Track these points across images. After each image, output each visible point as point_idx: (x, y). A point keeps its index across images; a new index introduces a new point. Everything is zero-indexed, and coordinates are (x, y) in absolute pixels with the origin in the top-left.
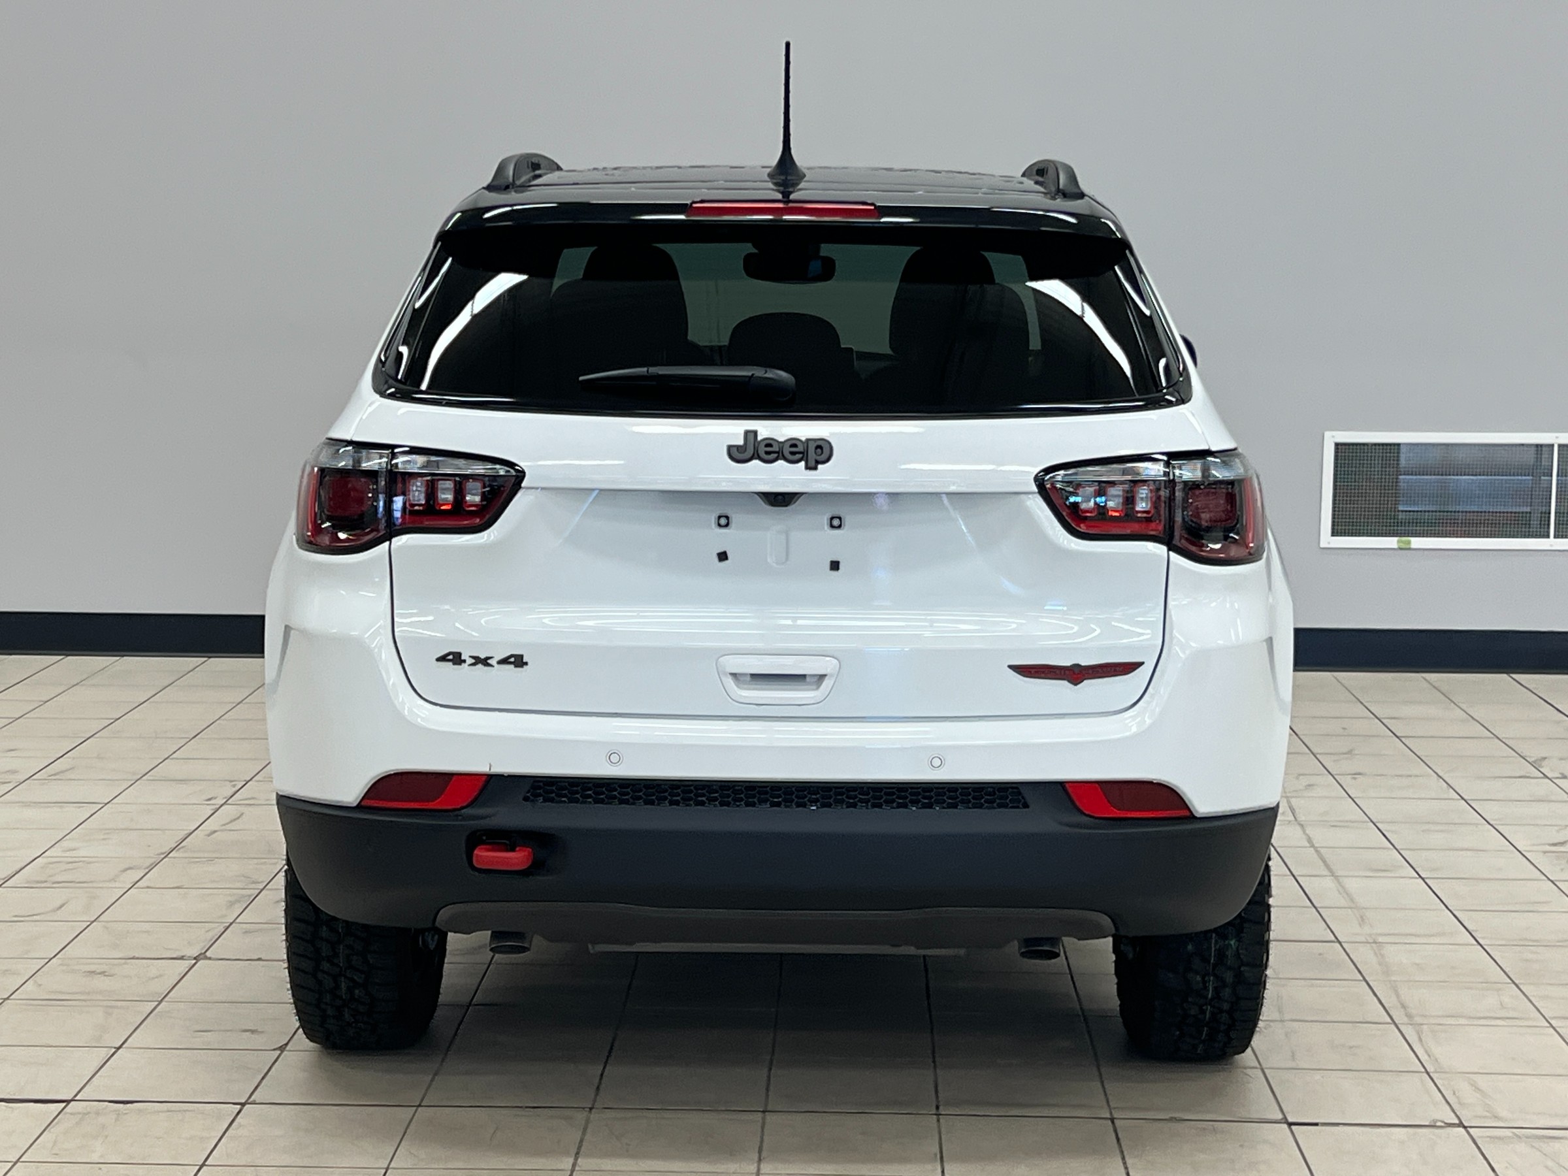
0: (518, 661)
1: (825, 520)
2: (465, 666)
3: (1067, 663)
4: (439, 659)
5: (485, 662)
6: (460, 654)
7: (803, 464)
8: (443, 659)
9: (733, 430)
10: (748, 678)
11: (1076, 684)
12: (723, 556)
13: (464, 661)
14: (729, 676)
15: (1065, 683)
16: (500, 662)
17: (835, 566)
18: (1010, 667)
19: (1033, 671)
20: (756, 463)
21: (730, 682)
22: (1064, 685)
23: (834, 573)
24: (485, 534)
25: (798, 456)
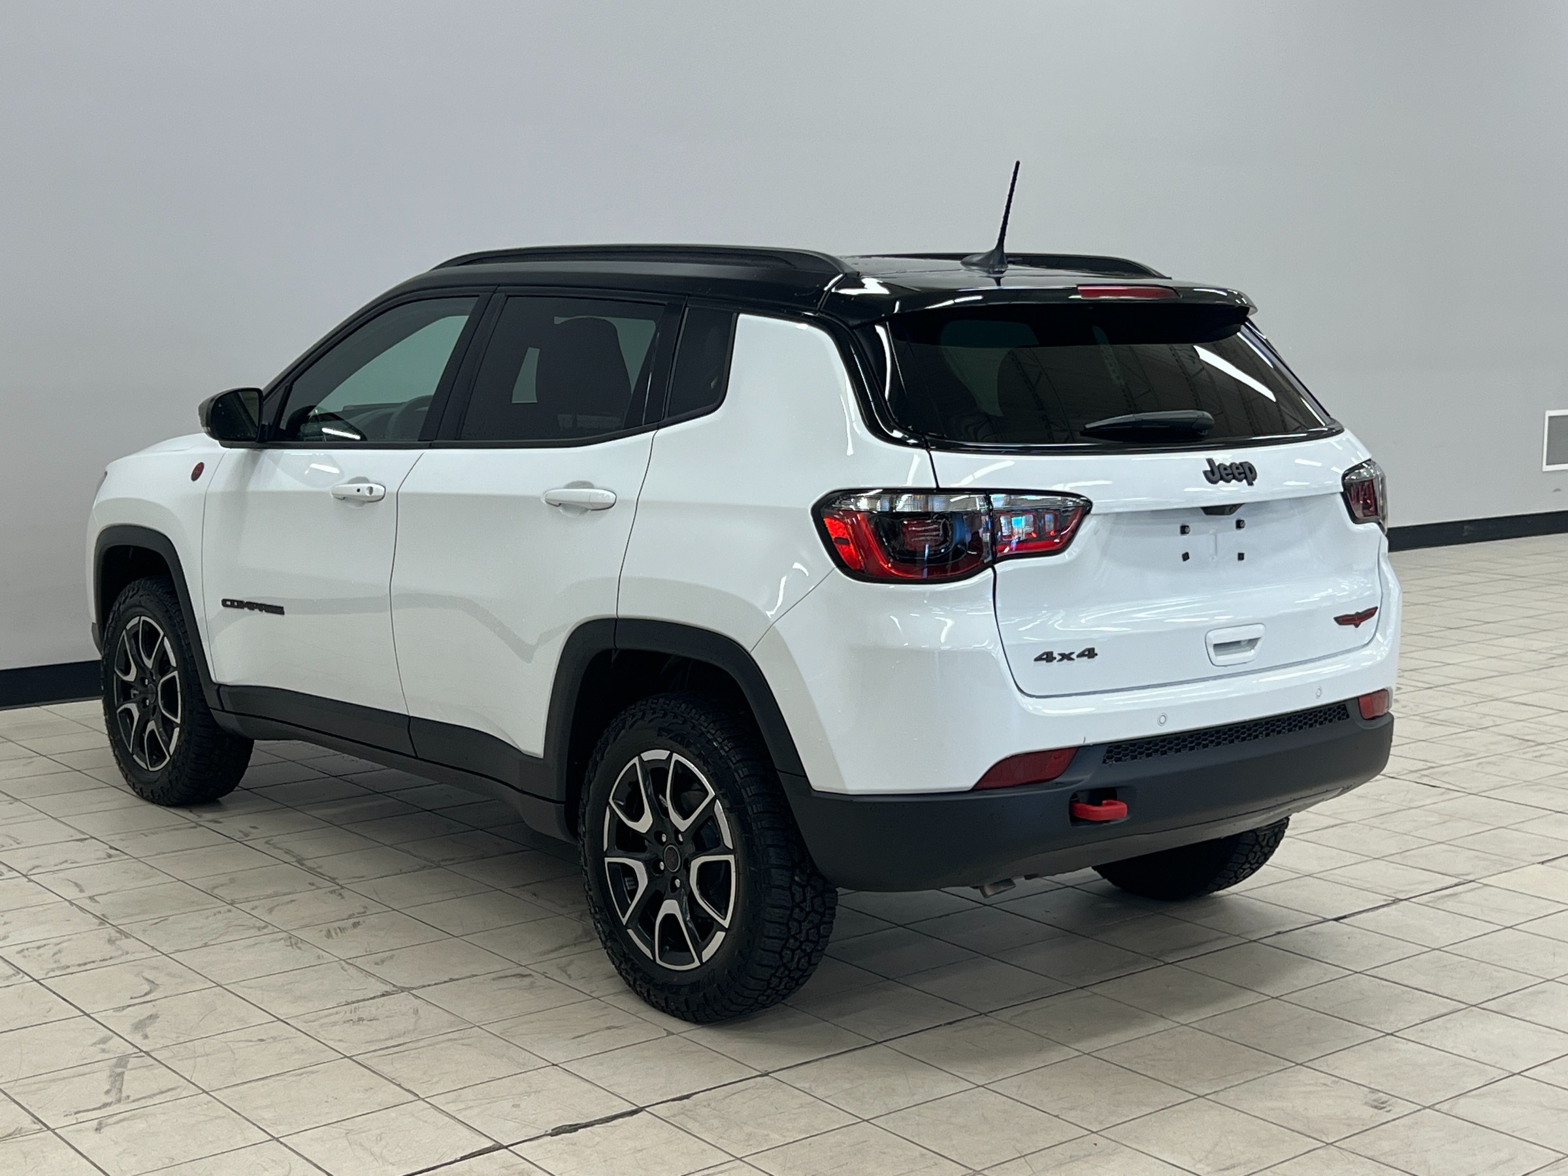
0: (1090, 653)
1: (1234, 525)
2: (1055, 661)
3: (1354, 611)
4: (1036, 660)
5: (1066, 657)
6: (1052, 653)
7: (1245, 481)
8: (1039, 659)
11: (1357, 627)
12: (1186, 556)
13: (1055, 658)
14: (1212, 647)
16: (1078, 656)
17: (1241, 557)
18: (1335, 619)
19: (1343, 620)
20: (1221, 483)
21: (1212, 651)
22: (1350, 628)
23: (1240, 562)
24: (1065, 554)
25: (1242, 476)
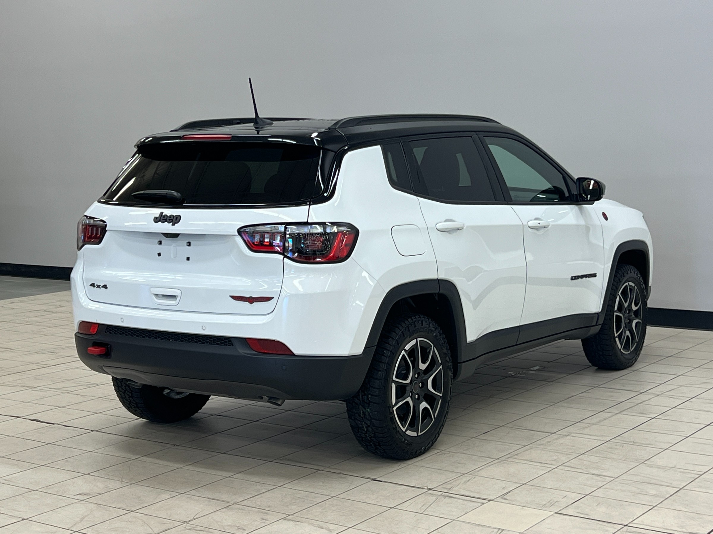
0: (105, 287)
1: (186, 244)
2: (95, 287)
3: (248, 296)
4: (90, 286)
5: (98, 286)
6: (95, 284)
7: (172, 223)
9: (156, 212)
10: (161, 296)
11: (251, 304)
12: (159, 255)
14: (153, 295)
15: (248, 303)
16: (102, 287)
17: (188, 259)
18: (230, 296)
19: (237, 298)
20: (160, 223)
21: (154, 297)
22: (247, 304)
23: (188, 261)
24: (99, 245)
25: (171, 221)
